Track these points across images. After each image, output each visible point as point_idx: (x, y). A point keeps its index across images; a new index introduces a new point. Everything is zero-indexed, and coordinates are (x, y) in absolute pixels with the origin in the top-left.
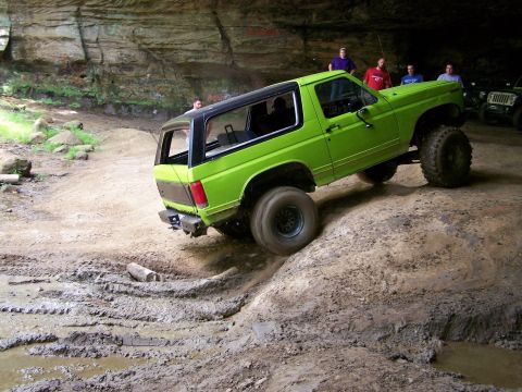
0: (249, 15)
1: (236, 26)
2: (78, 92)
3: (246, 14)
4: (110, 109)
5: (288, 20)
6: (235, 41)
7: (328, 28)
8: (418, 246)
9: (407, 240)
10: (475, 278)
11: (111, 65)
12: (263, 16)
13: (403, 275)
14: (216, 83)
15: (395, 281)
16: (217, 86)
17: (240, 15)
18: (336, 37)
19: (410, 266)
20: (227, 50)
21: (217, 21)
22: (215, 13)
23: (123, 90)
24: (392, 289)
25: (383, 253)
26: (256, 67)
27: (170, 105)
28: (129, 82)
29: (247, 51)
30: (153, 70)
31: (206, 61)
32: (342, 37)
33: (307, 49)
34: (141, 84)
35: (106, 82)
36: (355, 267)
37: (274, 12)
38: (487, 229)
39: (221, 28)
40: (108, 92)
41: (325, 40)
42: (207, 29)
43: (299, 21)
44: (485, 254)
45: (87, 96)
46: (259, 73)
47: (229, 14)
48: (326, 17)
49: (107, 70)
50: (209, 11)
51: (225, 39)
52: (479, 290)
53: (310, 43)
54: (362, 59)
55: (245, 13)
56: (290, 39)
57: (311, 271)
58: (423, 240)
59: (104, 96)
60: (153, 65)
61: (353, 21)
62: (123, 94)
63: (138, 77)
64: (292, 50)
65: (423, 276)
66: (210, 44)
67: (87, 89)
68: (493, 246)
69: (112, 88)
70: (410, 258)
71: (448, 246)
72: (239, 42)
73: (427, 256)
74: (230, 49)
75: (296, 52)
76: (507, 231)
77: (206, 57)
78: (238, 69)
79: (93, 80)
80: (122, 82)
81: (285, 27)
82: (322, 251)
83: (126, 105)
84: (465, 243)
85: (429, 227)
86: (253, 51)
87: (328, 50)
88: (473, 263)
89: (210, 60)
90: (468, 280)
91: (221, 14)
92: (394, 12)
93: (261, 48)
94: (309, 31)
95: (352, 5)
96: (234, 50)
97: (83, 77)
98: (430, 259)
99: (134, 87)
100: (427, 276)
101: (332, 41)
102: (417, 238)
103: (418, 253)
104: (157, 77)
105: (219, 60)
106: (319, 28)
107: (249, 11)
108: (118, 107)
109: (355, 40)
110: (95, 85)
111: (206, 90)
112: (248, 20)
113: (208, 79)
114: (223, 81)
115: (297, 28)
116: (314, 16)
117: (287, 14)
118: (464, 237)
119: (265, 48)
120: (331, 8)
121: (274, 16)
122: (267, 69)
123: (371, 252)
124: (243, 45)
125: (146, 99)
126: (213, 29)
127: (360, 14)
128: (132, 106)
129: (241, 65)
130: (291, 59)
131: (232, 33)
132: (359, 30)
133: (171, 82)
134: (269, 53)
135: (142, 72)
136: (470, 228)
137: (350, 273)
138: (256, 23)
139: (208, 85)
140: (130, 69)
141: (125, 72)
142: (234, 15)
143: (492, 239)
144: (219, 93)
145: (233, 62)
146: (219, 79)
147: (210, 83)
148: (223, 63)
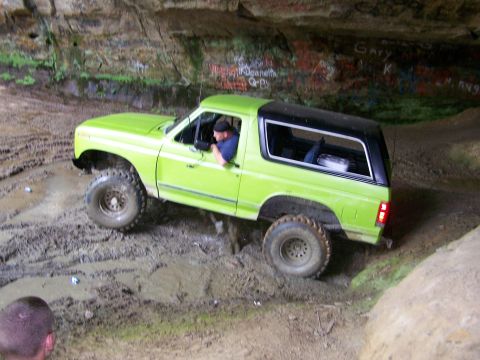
2: (30, 61)
4: (73, 88)
11: (67, 18)
14: (224, 44)
16: (227, 50)
23: (90, 57)
27: (157, 81)
28: (97, 44)
30: (128, 23)
34: (114, 48)
35: (66, 45)
40: (70, 61)
45: (42, 67)
46: (290, 23)
49: (64, 25)
59: (65, 66)
60: (126, 17)
62: (90, 64)
63: (107, 35)
67: (41, 56)
69: (75, 53)
78: (253, 19)
79: (48, 42)
80: (88, 45)
83: (96, 81)
97: (33, 36)
99: (105, 51)
104: (135, 35)
108: (83, 83)
110: (52, 49)
111: (207, 57)
113: (211, 37)
114: (236, 42)
122: (306, 18)
125: (122, 72)
128: (104, 83)
129: (256, 12)
133: (155, 44)
135: (113, 28)
139: (210, 50)
140: (96, 23)
141: (89, 28)
144: (229, 63)
145: (241, 6)
146: (229, 38)
147: (214, 44)
148: (222, 8)
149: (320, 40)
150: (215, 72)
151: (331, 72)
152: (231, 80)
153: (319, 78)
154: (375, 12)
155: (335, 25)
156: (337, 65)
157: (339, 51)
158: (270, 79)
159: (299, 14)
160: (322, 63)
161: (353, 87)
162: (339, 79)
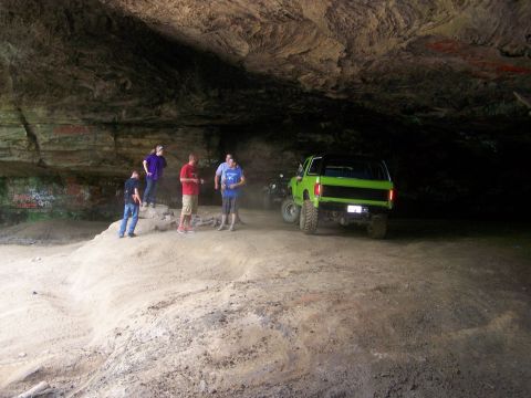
0: (56, 112)
1: (43, 122)
3: (52, 111)
5: (98, 118)
6: (42, 138)
7: (139, 124)
8: (234, 341)
9: (223, 337)
10: (292, 368)
12: (71, 113)
13: (222, 372)
14: (23, 181)
15: (214, 379)
16: (25, 185)
17: (46, 112)
18: (147, 133)
19: (228, 363)
20: (34, 148)
21: (23, 119)
22: (20, 110)
24: (212, 388)
25: (200, 352)
26: (66, 165)
29: (55, 148)
31: (10, 159)
32: (153, 133)
33: (117, 145)
36: (173, 369)
37: (82, 109)
38: (300, 319)
39: (26, 125)
41: (136, 137)
42: (11, 126)
43: (109, 118)
44: (299, 343)
46: (68, 170)
47: (35, 110)
48: (137, 114)
50: (12, 107)
51: (32, 137)
52: (296, 380)
53: (121, 140)
54: (173, 155)
55: (52, 109)
56: (100, 136)
57: (127, 377)
58: (239, 335)
61: (163, 118)
64: (102, 146)
65: (242, 371)
66: (15, 142)
68: (307, 335)
70: (228, 355)
71: (264, 339)
72: (46, 140)
73: (244, 351)
74: (37, 146)
75: (107, 149)
76: (317, 318)
77: (11, 155)
78: (45, 167)
81: (94, 124)
82: (138, 355)
84: (280, 334)
85: (244, 321)
86: (62, 148)
87: (139, 146)
88: (289, 353)
89: (16, 159)
90: (285, 371)
91: (26, 111)
92: (202, 109)
93: (69, 145)
94: (119, 128)
95: (161, 102)
96: (42, 147)
98: (247, 353)
100: (245, 371)
101: (143, 137)
102: (233, 333)
103: (235, 349)
105: (25, 158)
106: (129, 125)
107: (56, 107)
109: (166, 136)
111: (11, 189)
112: (56, 117)
113: (14, 177)
114: (31, 180)
115: (106, 124)
116: (124, 112)
117: (96, 111)
118: (278, 329)
119: (74, 145)
120: (140, 105)
121: (83, 113)
122: (77, 166)
123: (188, 352)
124: (51, 142)
126: (18, 126)
127: (170, 111)
129: (49, 163)
130: (101, 156)
131: (38, 129)
132: (170, 126)
134: (78, 151)
136: (284, 319)
137: (168, 376)
138: (64, 120)
139: (14, 185)
142: (40, 111)
143: (305, 328)
144: (26, 192)
145: (41, 160)
146: (26, 178)
147: (16, 182)
148: (30, 161)
149: (81, 178)
150: (16, 197)
151: (87, 195)
152: (27, 203)
153: (80, 199)
154: (112, 163)
155: (91, 170)
156: (91, 191)
157: (92, 184)
158: (51, 201)
159: (75, 164)
160: (82, 191)
161: (100, 204)
162: (92, 199)
